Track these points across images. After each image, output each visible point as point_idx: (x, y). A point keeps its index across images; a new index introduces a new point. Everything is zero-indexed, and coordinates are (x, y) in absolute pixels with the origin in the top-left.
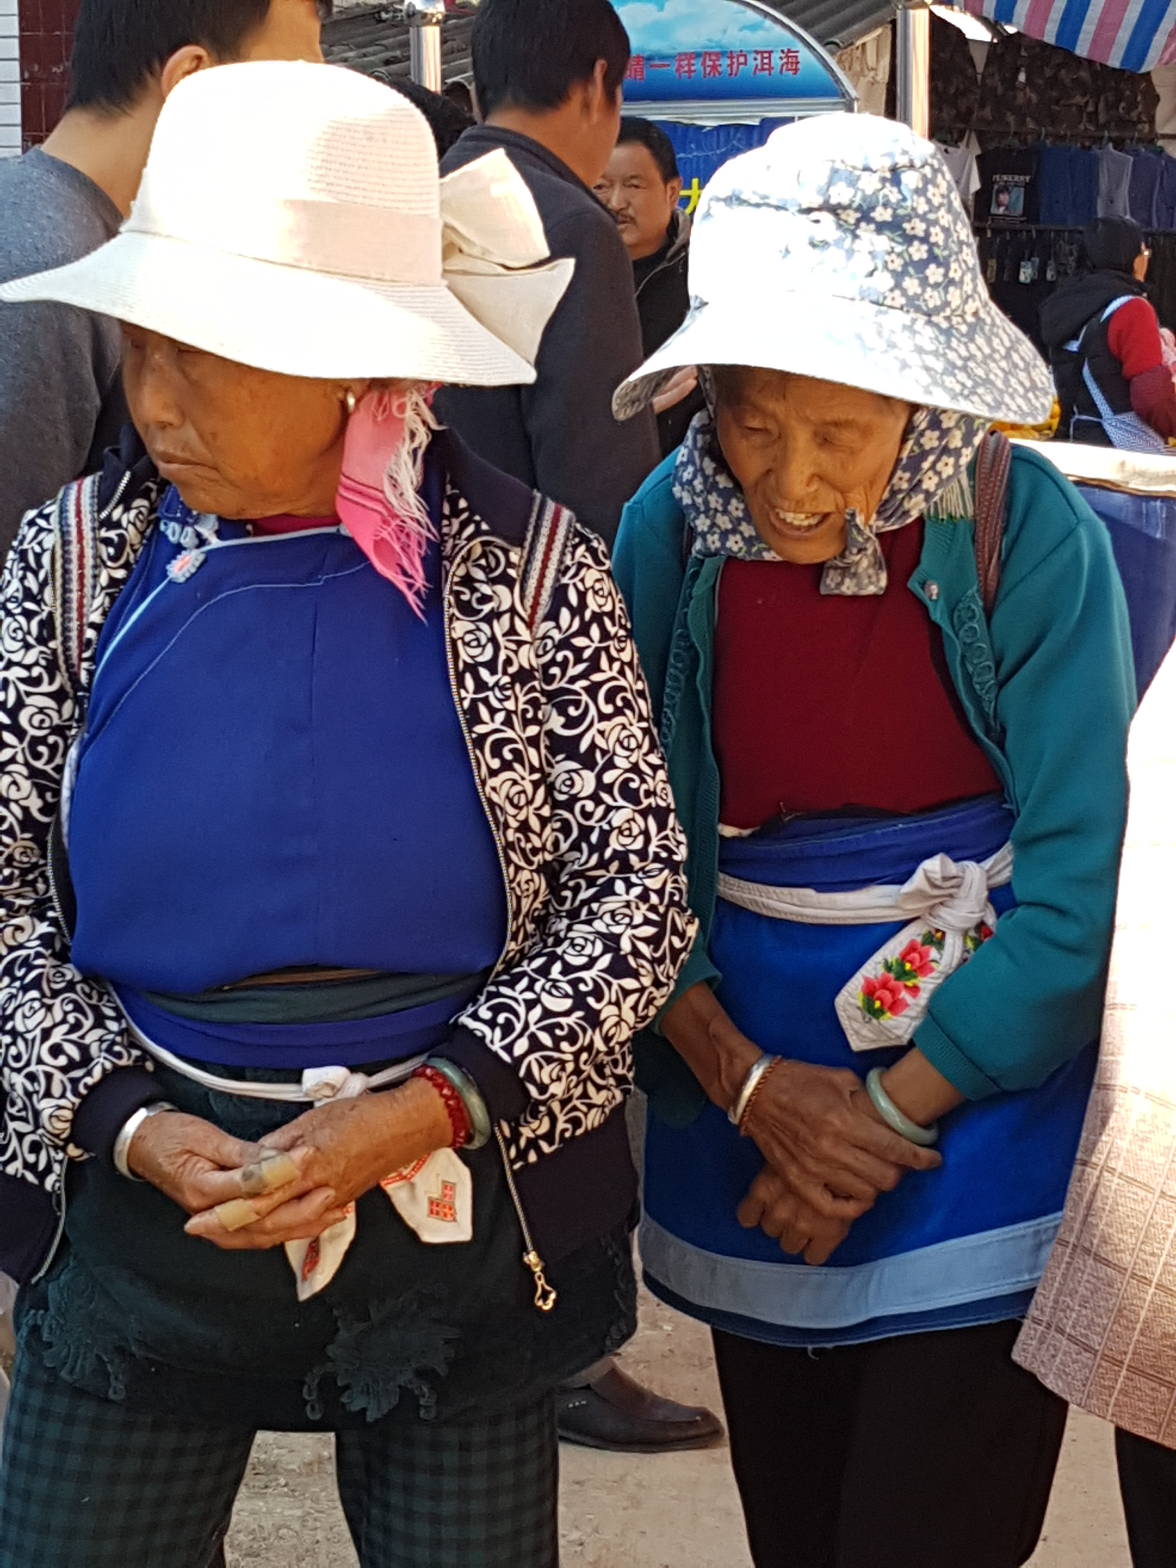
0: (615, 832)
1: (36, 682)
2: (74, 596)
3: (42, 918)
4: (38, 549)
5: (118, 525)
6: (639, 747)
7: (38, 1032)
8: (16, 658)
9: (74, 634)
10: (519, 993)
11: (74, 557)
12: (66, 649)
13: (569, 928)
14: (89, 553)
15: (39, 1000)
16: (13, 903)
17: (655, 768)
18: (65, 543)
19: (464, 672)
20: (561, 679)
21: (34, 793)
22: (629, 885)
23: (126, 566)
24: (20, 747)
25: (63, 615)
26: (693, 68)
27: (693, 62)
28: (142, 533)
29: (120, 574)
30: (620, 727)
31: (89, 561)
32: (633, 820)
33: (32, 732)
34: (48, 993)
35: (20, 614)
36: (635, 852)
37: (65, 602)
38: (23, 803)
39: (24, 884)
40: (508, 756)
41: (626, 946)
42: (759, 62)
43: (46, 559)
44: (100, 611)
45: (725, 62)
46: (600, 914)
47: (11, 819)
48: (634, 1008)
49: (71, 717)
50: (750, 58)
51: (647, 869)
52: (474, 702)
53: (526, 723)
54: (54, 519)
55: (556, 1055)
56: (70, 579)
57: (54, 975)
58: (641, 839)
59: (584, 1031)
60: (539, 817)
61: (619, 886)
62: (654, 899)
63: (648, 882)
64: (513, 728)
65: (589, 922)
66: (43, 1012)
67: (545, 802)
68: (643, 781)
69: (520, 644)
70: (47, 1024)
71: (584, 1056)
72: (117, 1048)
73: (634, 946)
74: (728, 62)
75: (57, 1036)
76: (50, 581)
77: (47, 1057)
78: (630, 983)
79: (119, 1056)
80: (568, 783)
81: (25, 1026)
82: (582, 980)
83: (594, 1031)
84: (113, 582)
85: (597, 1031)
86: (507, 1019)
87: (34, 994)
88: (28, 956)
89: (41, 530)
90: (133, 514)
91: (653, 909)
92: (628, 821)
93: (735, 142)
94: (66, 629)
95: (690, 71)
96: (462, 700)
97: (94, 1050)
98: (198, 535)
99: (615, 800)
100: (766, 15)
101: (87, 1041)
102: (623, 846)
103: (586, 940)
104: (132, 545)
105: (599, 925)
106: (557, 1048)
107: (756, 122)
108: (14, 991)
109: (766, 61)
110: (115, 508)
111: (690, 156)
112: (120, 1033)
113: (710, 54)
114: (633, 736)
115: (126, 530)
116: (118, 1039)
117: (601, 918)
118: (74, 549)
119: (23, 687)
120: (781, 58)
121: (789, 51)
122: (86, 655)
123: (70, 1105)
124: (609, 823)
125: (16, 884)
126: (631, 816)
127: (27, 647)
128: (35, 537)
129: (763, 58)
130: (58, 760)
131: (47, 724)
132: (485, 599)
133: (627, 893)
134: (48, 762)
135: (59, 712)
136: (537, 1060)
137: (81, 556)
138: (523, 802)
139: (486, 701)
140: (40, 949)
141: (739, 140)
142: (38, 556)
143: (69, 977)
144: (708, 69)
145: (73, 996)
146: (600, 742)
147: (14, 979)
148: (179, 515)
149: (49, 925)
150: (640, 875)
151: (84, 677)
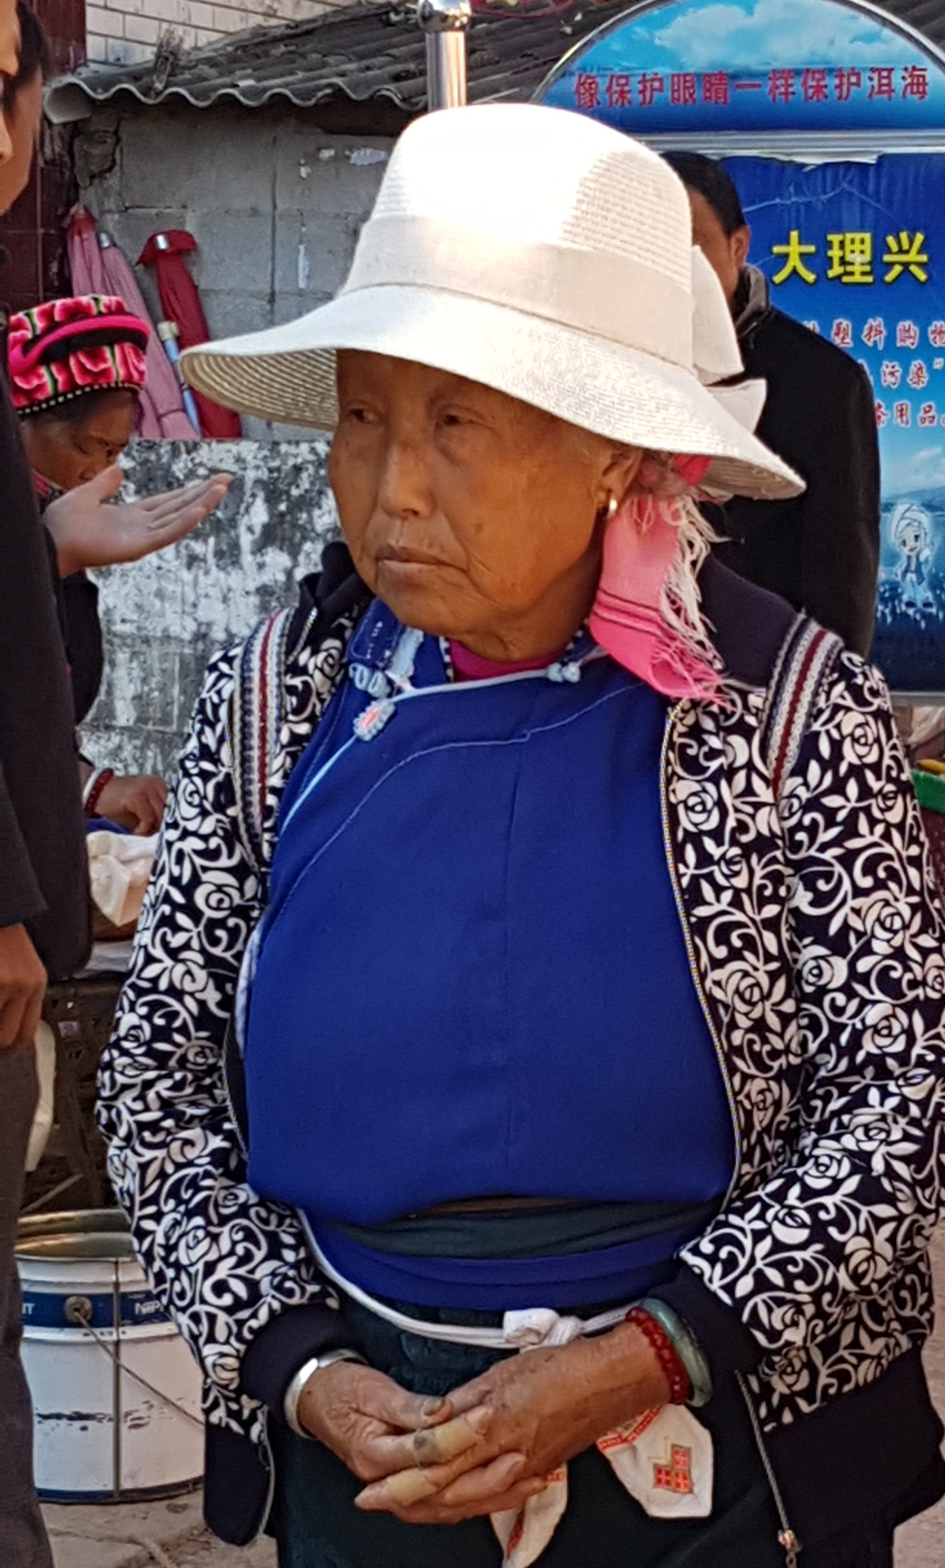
0: (869, 1032)
1: (213, 854)
2: (255, 753)
3: (216, 1130)
4: (216, 700)
5: (304, 671)
6: (906, 927)
7: (200, 1266)
8: (192, 826)
9: (255, 798)
10: (749, 1222)
11: (255, 707)
12: (247, 816)
13: (815, 1145)
14: (272, 702)
15: (204, 1228)
16: (184, 1113)
17: (925, 952)
18: (245, 691)
19: (685, 841)
20: (809, 847)
21: (211, 984)
22: (885, 1094)
23: (311, 719)
24: (195, 931)
25: (242, 776)
26: (791, 90)
27: (790, 81)
28: (332, 679)
29: (303, 729)
30: (881, 904)
31: (272, 713)
32: (894, 1016)
33: (209, 913)
34: (215, 1219)
35: (197, 775)
36: (894, 1056)
37: (245, 761)
38: (198, 995)
39: (199, 1089)
40: (737, 943)
41: (878, 1165)
42: (875, 83)
43: (223, 711)
44: (281, 773)
45: (832, 81)
46: (852, 1128)
47: (184, 1014)
48: (891, 1240)
49: (254, 898)
50: (865, 76)
51: (909, 1074)
52: (695, 879)
53: (762, 902)
54: (237, 663)
55: (789, 1296)
56: (251, 735)
57: (225, 1198)
58: (902, 1039)
59: (825, 1268)
60: (780, 1014)
61: (874, 1096)
62: (915, 1111)
63: (907, 1091)
64: (742, 909)
65: (837, 1138)
66: (206, 1243)
67: (787, 996)
68: (907, 969)
69: (758, 806)
70: (212, 1256)
71: (827, 1297)
72: (288, 1284)
73: (888, 1165)
74: (836, 81)
75: (222, 1272)
76: (228, 737)
77: (209, 1296)
78: (883, 1210)
79: (290, 1293)
80: (815, 972)
81: (189, 1259)
82: (823, 1207)
83: (837, 1267)
84: (295, 739)
85: (842, 1268)
86: (731, 1254)
87: (198, 1221)
88: (197, 1175)
89: (222, 675)
90: (322, 656)
91: (914, 1122)
92: (886, 1018)
93: (845, 185)
94: (246, 793)
95: (786, 94)
96: (679, 876)
97: (265, 1286)
98: (390, 682)
99: (872, 992)
100: (885, 22)
101: (257, 1275)
102: (880, 1048)
103: (831, 1158)
104: (319, 694)
105: (848, 1141)
106: (789, 1288)
107: (871, 160)
108: (178, 1216)
109: (885, 81)
110: (303, 649)
111: (789, 202)
112: (296, 1266)
113: (814, 72)
114: (899, 914)
115: (311, 676)
116: (291, 1273)
117: (852, 1133)
118: (255, 698)
119: (199, 861)
120: (904, 78)
121: (914, 68)
122: (268, 824)
123: (234, 1352)
124: (863, 1021)
125: (188, 1090)
126: (890, 1012)
127: (204, 814)
128: (214, 685)
129: (880, 77)
130: (238, 947)
131: (226, 904)
132: (713, 754)
133: (882, 1104)
134: (228, 948)
135: (241, 890)
136: (764, 1301)
137: (264, 706)
138: (756, 996)
139: (710, 878)
140: (210, 1168)
141: (851, 182)
142: (216, 707)
143: (242, 1200)
144: (811, 91)
145: (244, 1222)
146: (856, 922)
147: (180, 1202)
148: (368, 657)
149: (223, 1140)
150: (901, 1082)
151: (266, 849)
